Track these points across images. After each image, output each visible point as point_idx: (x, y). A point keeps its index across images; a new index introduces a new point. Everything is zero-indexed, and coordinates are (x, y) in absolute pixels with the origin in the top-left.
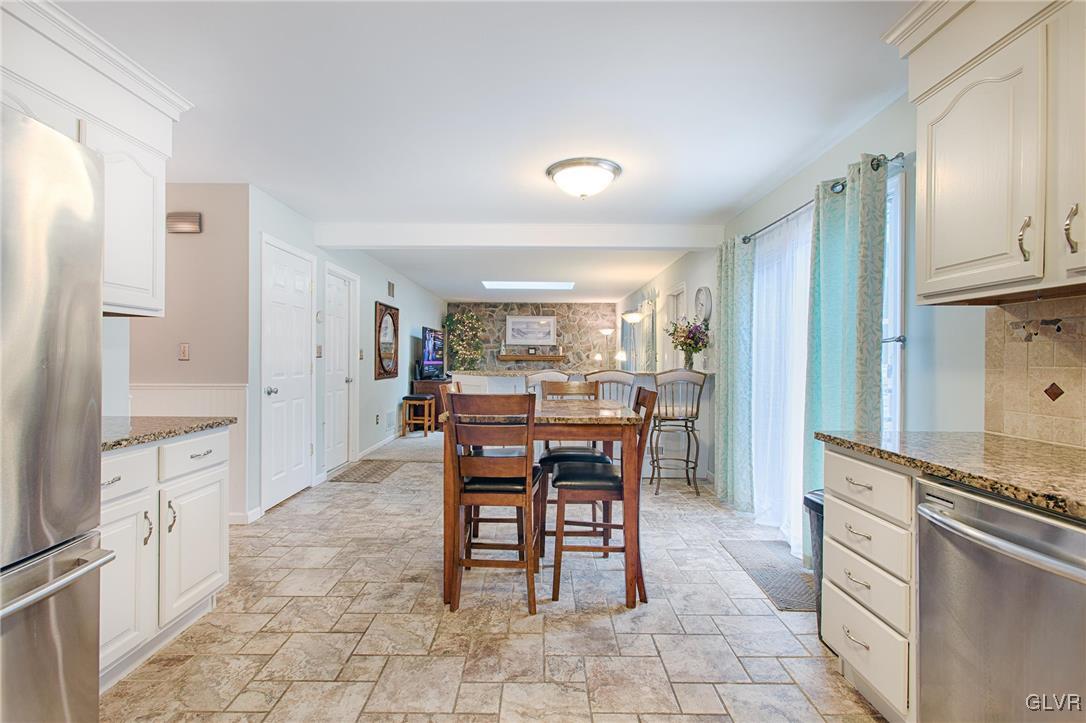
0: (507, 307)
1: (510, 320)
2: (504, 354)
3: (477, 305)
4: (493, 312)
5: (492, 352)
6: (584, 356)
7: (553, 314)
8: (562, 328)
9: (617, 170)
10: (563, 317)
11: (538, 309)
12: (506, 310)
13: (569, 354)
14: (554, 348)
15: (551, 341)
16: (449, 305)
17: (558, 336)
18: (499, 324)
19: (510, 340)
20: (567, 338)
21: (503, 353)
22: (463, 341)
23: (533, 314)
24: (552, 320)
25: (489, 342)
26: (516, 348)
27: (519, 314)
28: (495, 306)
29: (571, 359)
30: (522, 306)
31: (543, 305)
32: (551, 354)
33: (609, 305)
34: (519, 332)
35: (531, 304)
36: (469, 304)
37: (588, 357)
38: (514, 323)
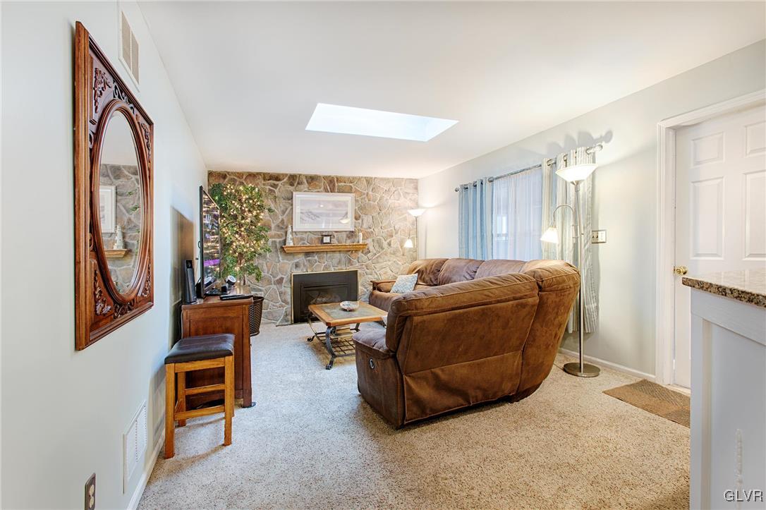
0: (294, 180)
1: (298, 197)
2: (292, 244)
3: (252, 176)
4: (275, 186)
5: (274, 242)
6: (385, 244)
7: (350, 191)
8: (361, 208)
10: (361, 194)
11: (332, 184)
12: (292, 185)
13: (369, 241)
14: (352, 234)
15: (347, 224)
16: (210, 174)
17: (356, 219)
18: (282, 204)
19: (298, 226)
20: (367, 220)
21: (290, 243)
22: (241, 225)
23: (326, 191)
24: (348, 198)
25: (270, 228)
26: (304, 236)
27: (309, 190)
28: (277, 178)
29: (371, 248)
30: (312, 180)
31: (339, 179)
32: (349, 242)
33: (411, 181)
34: (314, 216)
35: (325, 178)
36: (240, 175)
37: (389, 244)
38: (303, 202)
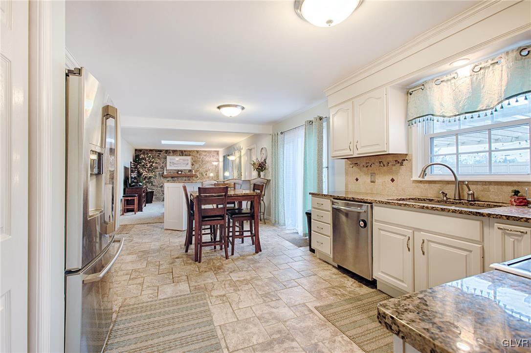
0: (167, 152)
1: (168, 157)
2: (166, 174)
3: (151, 150)
4: (160, 154)
5: (159, 173)
6: (204, 174)
7: (190, 155)
8: (194, 161)
9: (243, 108)
10: (195, 156)
11: (182, 153)
12: (166, 153)
13: (198, 174)
14: (190, 171)
15: (189, 167)
16: (136, 150)
17: (192, 165)
18: (163, 160)
19: (169, 168)
20: (197, 166)
21: (165, 173)
22: (145, 168)
23: (180, 155)
24: (189, 158)
25: (158, 168)
26: (171, 171)
27: (173, 155)
28: (161, 151)
29: (198, 176)
30: (174, 152)
31: (185, 151)
32: (189, 173)
33: (216, 151)
34: (174, 163)
35: (180, 151)
36: (147, 150)
37: (206, 174)
38: (170, 159)
